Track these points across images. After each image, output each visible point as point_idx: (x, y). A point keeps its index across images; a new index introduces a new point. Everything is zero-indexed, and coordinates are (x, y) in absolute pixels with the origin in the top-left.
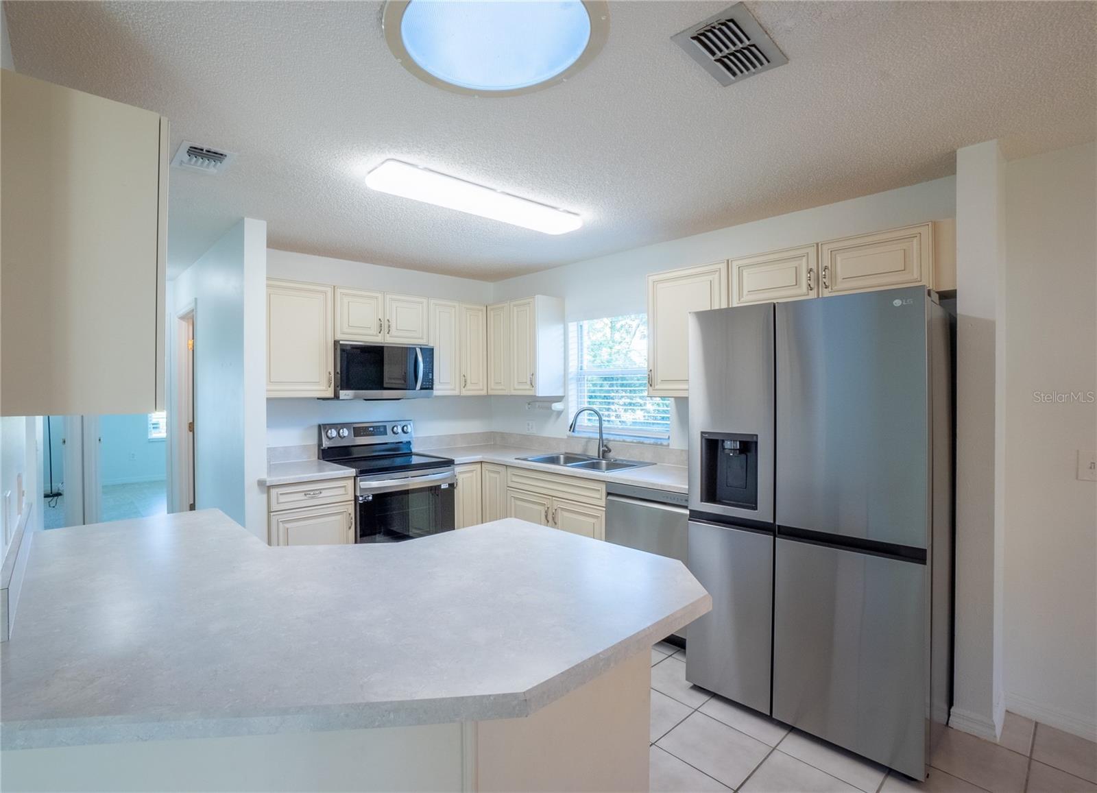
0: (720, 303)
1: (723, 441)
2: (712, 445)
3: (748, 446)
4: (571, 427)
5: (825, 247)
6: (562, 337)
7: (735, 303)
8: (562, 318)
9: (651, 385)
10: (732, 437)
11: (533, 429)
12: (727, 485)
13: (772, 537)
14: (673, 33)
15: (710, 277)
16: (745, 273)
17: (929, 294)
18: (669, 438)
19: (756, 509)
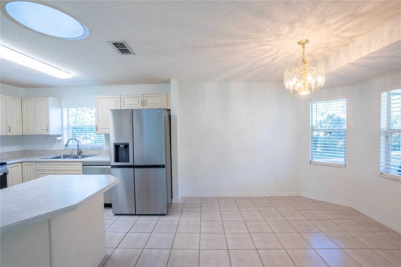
0: (118, 108)
1: (120, 145)
2: (117, 147)
3: (126, 146)
4: (66, 145)
5: (145, 96)
6: (60, 113)
7: (123, 108)
8: (60, 106)
9: (97, 130)
10: (122, 144)
11: (48, 147)
12: (121, 157)
13: (133, 169)
14: (108, 41)
15: (115, 99)
16: (125, 99)
17: (165, 110)
18: (103, 146)
19: (129, 162)
